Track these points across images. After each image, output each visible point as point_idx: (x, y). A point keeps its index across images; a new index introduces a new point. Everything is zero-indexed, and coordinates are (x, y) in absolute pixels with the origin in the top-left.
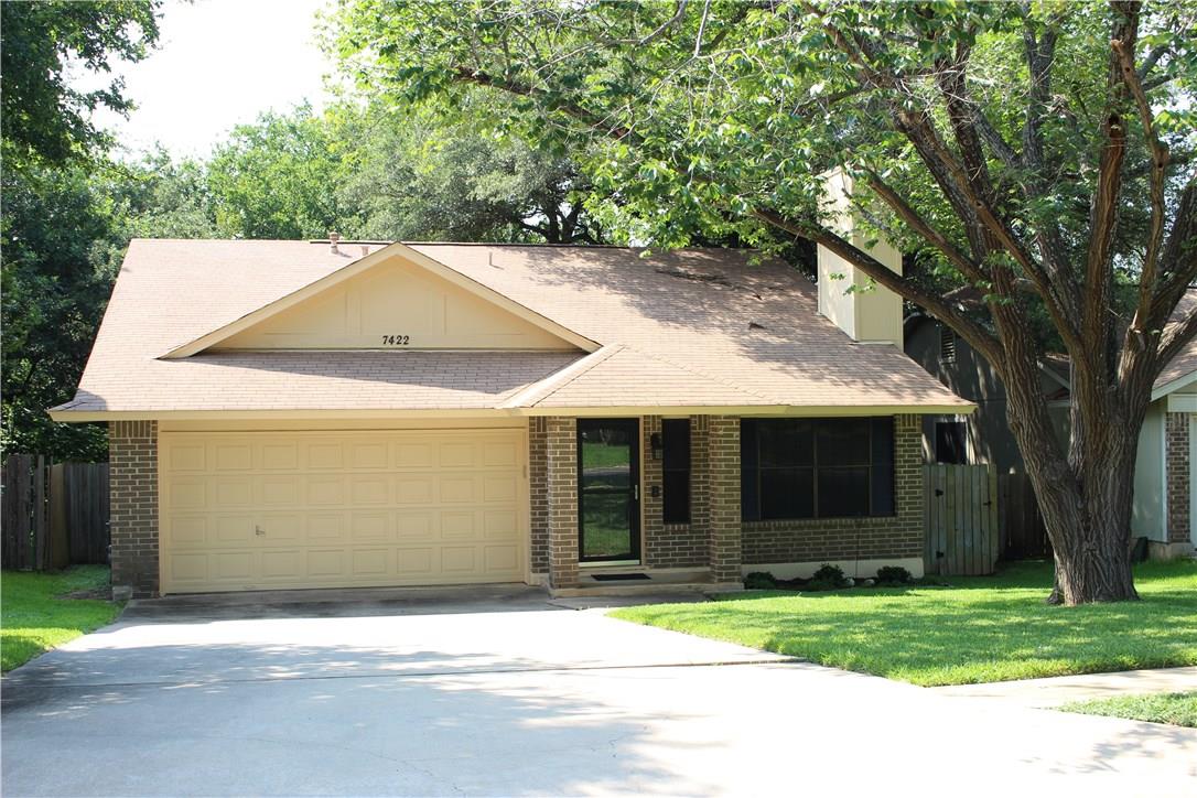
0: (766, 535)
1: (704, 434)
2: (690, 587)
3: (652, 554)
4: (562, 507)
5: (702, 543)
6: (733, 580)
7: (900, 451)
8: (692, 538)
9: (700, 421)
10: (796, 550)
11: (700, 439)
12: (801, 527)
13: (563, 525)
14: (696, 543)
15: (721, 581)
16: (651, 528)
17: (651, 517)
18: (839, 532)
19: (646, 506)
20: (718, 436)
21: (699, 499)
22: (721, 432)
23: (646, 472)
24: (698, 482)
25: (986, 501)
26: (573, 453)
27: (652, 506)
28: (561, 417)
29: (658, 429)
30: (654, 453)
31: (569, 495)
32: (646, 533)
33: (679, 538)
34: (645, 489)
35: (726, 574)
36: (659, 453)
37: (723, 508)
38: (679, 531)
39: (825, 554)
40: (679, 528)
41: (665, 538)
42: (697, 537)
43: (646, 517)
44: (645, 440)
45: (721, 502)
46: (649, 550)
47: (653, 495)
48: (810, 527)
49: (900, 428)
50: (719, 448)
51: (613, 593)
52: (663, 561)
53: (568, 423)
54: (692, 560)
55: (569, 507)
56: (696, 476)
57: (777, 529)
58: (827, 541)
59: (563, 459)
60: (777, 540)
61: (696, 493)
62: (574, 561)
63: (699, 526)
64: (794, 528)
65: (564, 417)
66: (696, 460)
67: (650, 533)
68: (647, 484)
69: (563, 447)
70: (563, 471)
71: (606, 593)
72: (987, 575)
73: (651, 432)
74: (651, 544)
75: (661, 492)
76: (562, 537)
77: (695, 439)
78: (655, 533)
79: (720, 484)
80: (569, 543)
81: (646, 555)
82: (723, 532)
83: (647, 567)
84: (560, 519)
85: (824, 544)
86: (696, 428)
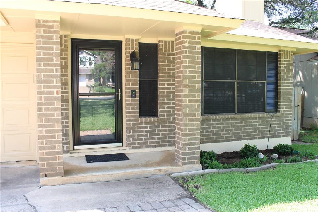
0: (207, 125)
1: (169, 54)
2: (160, 170)
3: (131, 139)
4: (47, 104)
5: (166, 130)
6: (194, 163)
7: (282, 73)
8: (159, 127)
9: (166, 45)
10: (224, 134)
11: (165, 58)
12: (228, 119)
13: (47, 121)
14: (161, 131)
15: (184, 164)
16: (130, 120)
17: (129, 112)
18: (250, 122)
19: (127, 104)
20: (185, 47)
21: (164, 100)
22: (187, 45)
23: (127, 80)
24: (163, 88)
25: (297, 105)
26: (56, 54)
27: (131, 104)
28: (44, 21)
29: (136, 49)
30: (132, 65)
31: (52, 93)
32: (126, 124)
33: (150, 127)
34: (126, 92)
35: (189, 158)
36: (136, 65)
37: (187, 106)
38: (150, 123)
39: (241, 136)
40: (150, 120)
41: (140, 128)
42: (162, 127)
43: (127, 112)
44: (126, 57)
45: (186, 101)
46: (129, 136)
47: (132, 97)
48: (234, 119)
49: (282, 59)
50: (185, 57)
51: (95, 179)
52: (139, 143)
53: (52, 27)
54: (159, 142)
55: (53, 104)
56: (163, 84)
57: (214, 120)
58: (243, 128)
59: (47, 60)
60: (214, 128)
61: (162, 96)
62: (58, 153)
63: (165, 119)
64: (224, 120)
65: (47, 21)
66: (163, 73)
67: (130, 124)
68: (128, 88)
69: (46, 49)
70: (46, 71)
71: (88, 179)
72: (296, 140)
73: (131, 51)
74: (130, 132)
75: (137, 94)
76: (47, 132)
77: (162, 58)
78: (133, 124)
79: (186, 86)
80: (53, 137)
81: (127, 140)
82: (186, 125)
83: (127, 148)
84: (45, 115)
85: (241, 129)
86: (163, 51)
